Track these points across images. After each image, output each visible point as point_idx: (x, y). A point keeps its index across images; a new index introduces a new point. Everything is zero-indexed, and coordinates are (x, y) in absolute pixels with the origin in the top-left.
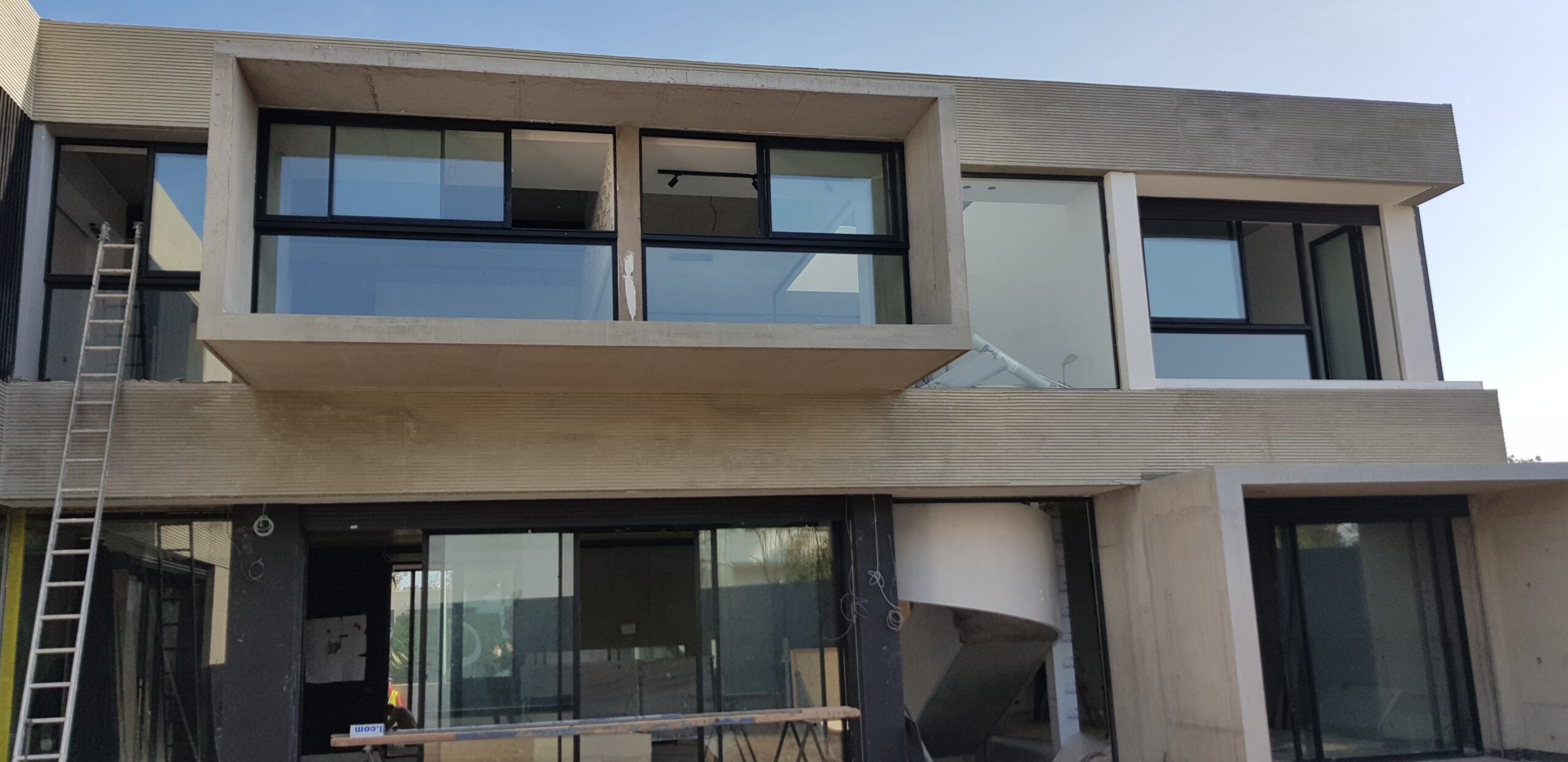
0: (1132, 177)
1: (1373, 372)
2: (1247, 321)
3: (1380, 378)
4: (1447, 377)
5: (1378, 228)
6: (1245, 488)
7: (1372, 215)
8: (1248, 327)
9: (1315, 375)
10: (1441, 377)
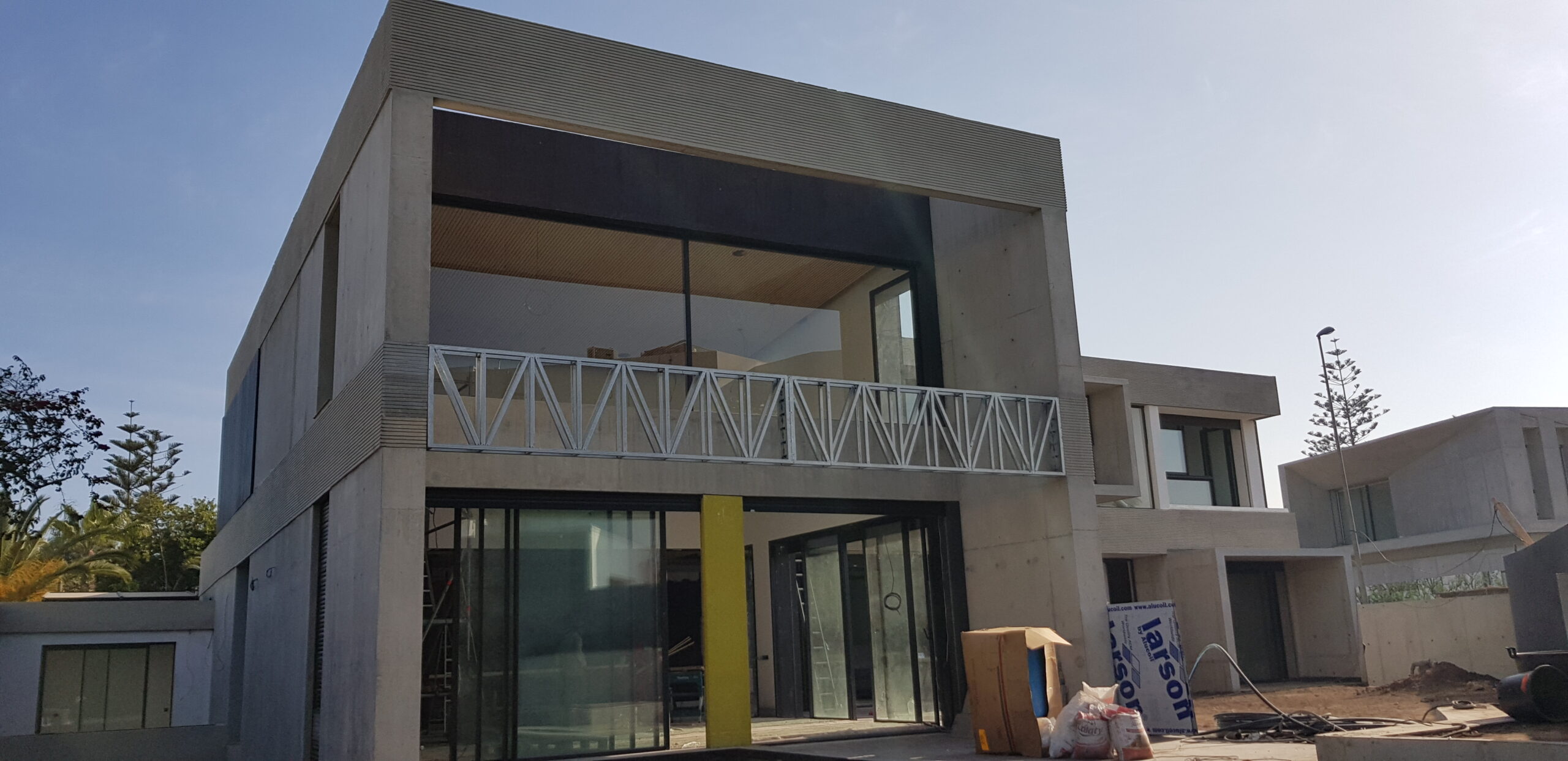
0: (1157, 408)
1: (1236, 503)
2: (1188, 474)
3: (1239, 506)
4: (1269, 506)
5: (1239, 431)
6: (1225, 557)
7: (1237, 424)
8: (1188, 477)
9: (1215, 504)
10: (1266, 506)
